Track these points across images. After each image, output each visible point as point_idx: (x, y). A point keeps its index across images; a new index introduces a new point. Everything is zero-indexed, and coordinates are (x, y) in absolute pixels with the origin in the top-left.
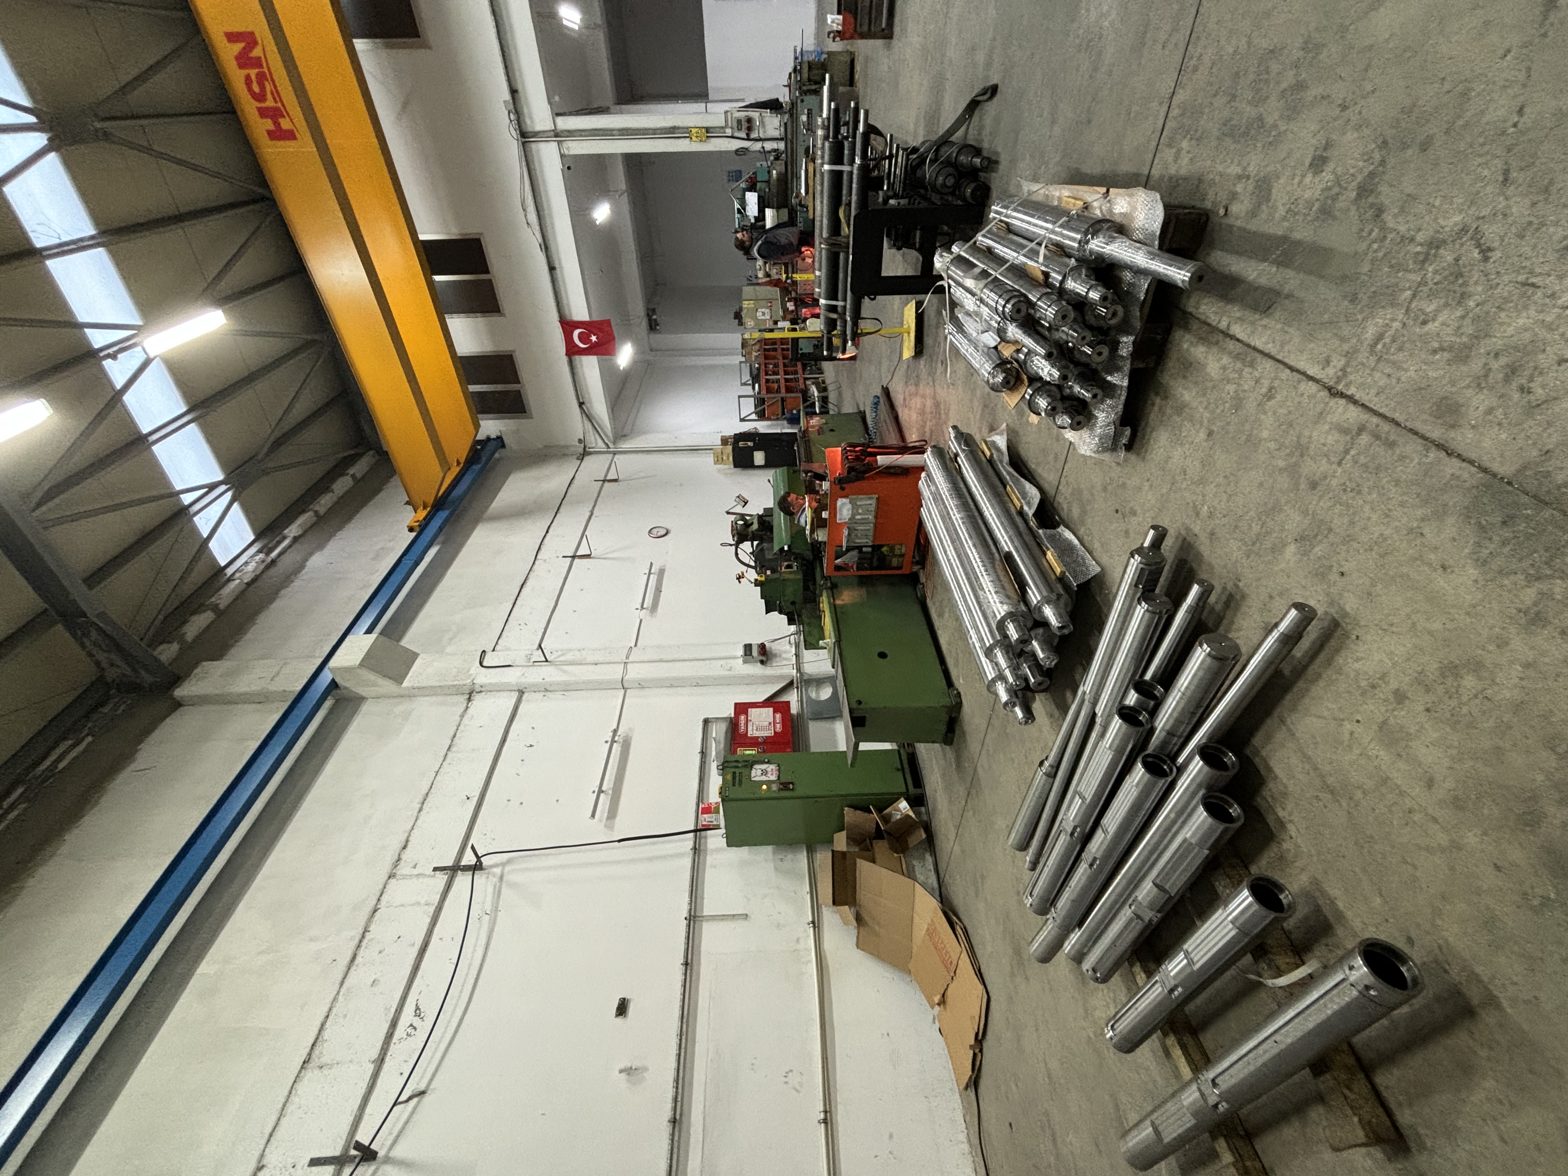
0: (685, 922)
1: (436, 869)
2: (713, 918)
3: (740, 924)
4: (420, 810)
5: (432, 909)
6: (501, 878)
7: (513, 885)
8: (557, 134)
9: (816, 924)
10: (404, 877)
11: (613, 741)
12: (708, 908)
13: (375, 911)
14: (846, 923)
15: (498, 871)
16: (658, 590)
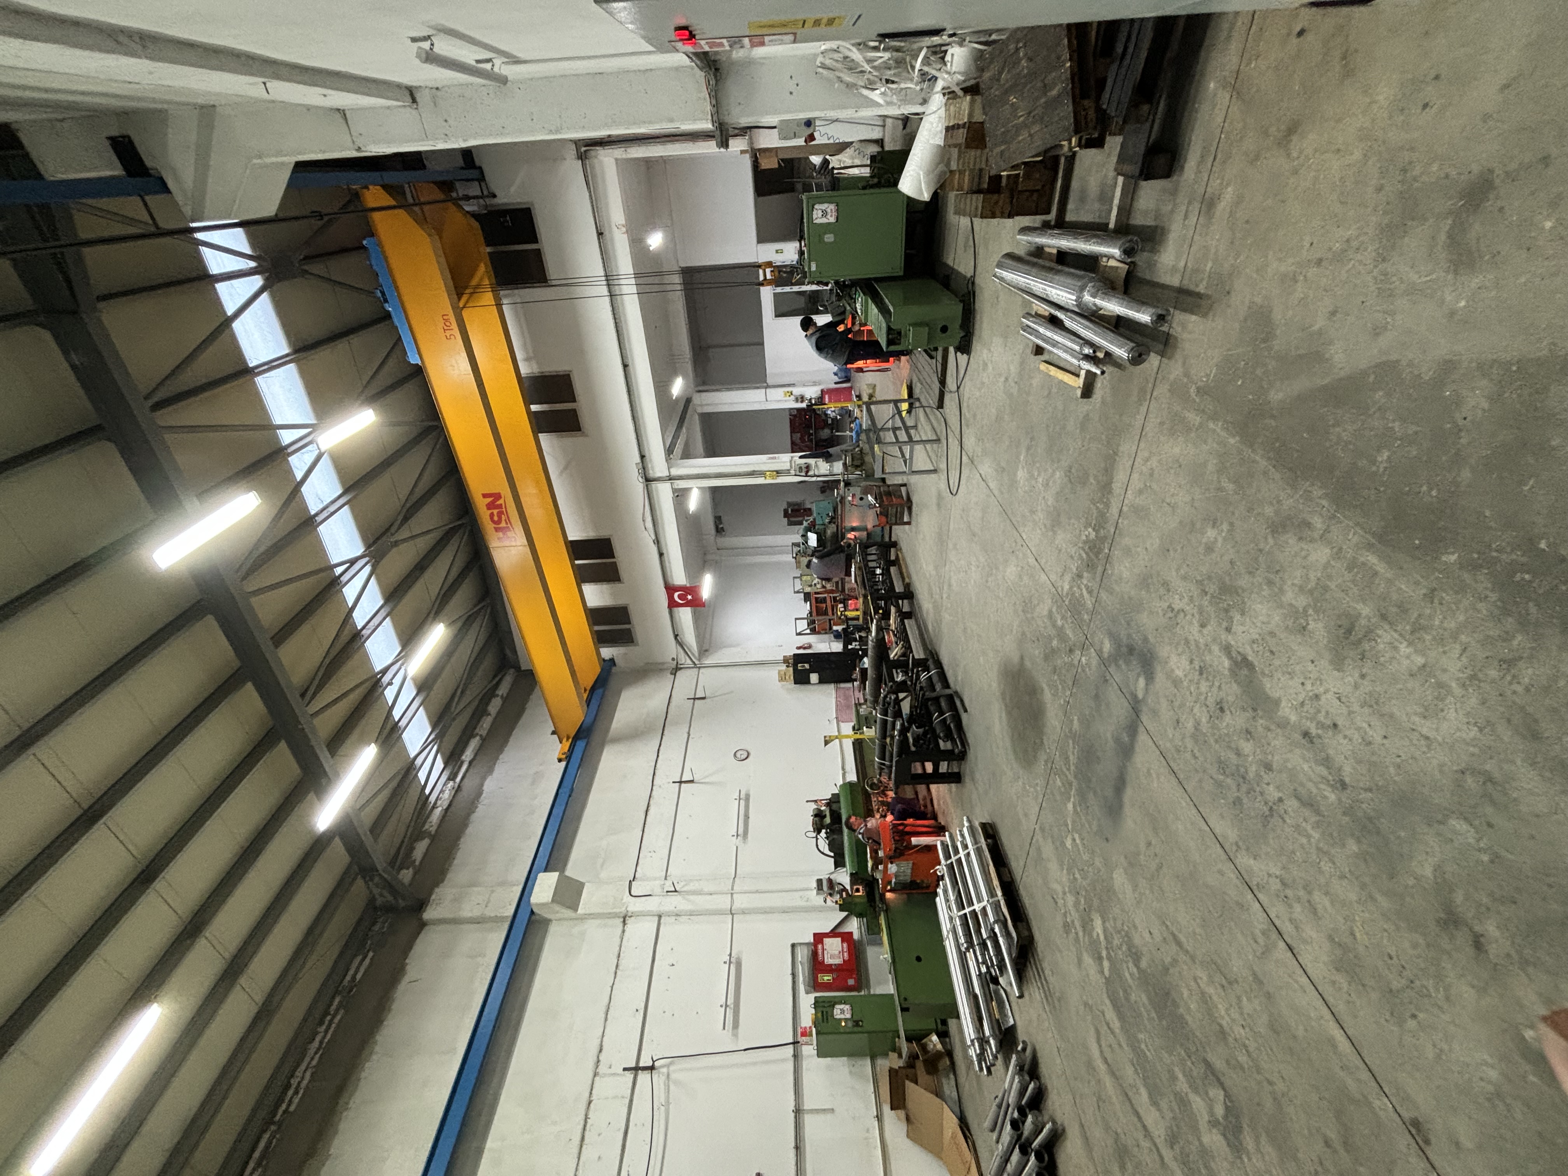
0: (793, 1115)
1: (625, 1069)
2: (812, 1111)
3: (829, 1116)
4: (606, 1019)
5: (627, 1101)
6: (668, 1075)
7: (678, 1083)
8: (671, 478)
9: (879, 1118)
10: (605, 1075)
11: (730, 962)
12: (807, 1105)
13: (590, 1102)
14: (899, 1119)
15: (665, 1070)
16: (747, 817)
